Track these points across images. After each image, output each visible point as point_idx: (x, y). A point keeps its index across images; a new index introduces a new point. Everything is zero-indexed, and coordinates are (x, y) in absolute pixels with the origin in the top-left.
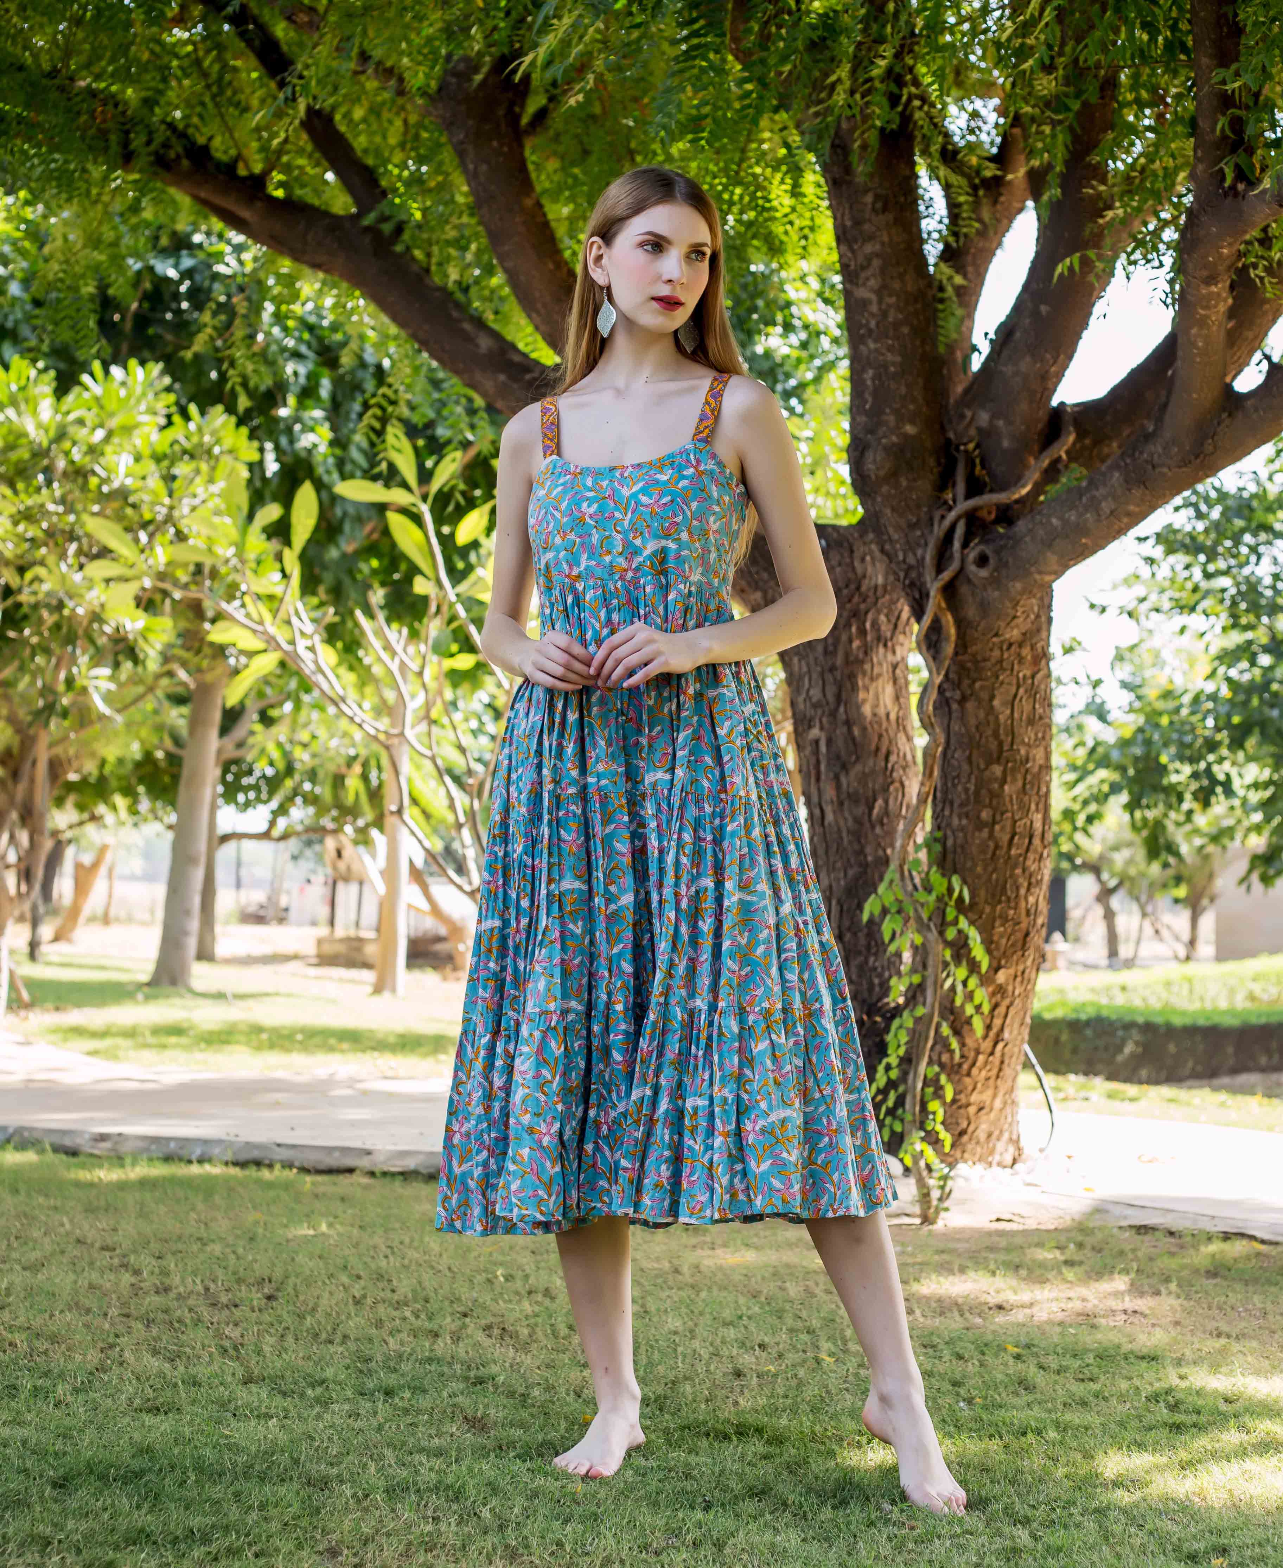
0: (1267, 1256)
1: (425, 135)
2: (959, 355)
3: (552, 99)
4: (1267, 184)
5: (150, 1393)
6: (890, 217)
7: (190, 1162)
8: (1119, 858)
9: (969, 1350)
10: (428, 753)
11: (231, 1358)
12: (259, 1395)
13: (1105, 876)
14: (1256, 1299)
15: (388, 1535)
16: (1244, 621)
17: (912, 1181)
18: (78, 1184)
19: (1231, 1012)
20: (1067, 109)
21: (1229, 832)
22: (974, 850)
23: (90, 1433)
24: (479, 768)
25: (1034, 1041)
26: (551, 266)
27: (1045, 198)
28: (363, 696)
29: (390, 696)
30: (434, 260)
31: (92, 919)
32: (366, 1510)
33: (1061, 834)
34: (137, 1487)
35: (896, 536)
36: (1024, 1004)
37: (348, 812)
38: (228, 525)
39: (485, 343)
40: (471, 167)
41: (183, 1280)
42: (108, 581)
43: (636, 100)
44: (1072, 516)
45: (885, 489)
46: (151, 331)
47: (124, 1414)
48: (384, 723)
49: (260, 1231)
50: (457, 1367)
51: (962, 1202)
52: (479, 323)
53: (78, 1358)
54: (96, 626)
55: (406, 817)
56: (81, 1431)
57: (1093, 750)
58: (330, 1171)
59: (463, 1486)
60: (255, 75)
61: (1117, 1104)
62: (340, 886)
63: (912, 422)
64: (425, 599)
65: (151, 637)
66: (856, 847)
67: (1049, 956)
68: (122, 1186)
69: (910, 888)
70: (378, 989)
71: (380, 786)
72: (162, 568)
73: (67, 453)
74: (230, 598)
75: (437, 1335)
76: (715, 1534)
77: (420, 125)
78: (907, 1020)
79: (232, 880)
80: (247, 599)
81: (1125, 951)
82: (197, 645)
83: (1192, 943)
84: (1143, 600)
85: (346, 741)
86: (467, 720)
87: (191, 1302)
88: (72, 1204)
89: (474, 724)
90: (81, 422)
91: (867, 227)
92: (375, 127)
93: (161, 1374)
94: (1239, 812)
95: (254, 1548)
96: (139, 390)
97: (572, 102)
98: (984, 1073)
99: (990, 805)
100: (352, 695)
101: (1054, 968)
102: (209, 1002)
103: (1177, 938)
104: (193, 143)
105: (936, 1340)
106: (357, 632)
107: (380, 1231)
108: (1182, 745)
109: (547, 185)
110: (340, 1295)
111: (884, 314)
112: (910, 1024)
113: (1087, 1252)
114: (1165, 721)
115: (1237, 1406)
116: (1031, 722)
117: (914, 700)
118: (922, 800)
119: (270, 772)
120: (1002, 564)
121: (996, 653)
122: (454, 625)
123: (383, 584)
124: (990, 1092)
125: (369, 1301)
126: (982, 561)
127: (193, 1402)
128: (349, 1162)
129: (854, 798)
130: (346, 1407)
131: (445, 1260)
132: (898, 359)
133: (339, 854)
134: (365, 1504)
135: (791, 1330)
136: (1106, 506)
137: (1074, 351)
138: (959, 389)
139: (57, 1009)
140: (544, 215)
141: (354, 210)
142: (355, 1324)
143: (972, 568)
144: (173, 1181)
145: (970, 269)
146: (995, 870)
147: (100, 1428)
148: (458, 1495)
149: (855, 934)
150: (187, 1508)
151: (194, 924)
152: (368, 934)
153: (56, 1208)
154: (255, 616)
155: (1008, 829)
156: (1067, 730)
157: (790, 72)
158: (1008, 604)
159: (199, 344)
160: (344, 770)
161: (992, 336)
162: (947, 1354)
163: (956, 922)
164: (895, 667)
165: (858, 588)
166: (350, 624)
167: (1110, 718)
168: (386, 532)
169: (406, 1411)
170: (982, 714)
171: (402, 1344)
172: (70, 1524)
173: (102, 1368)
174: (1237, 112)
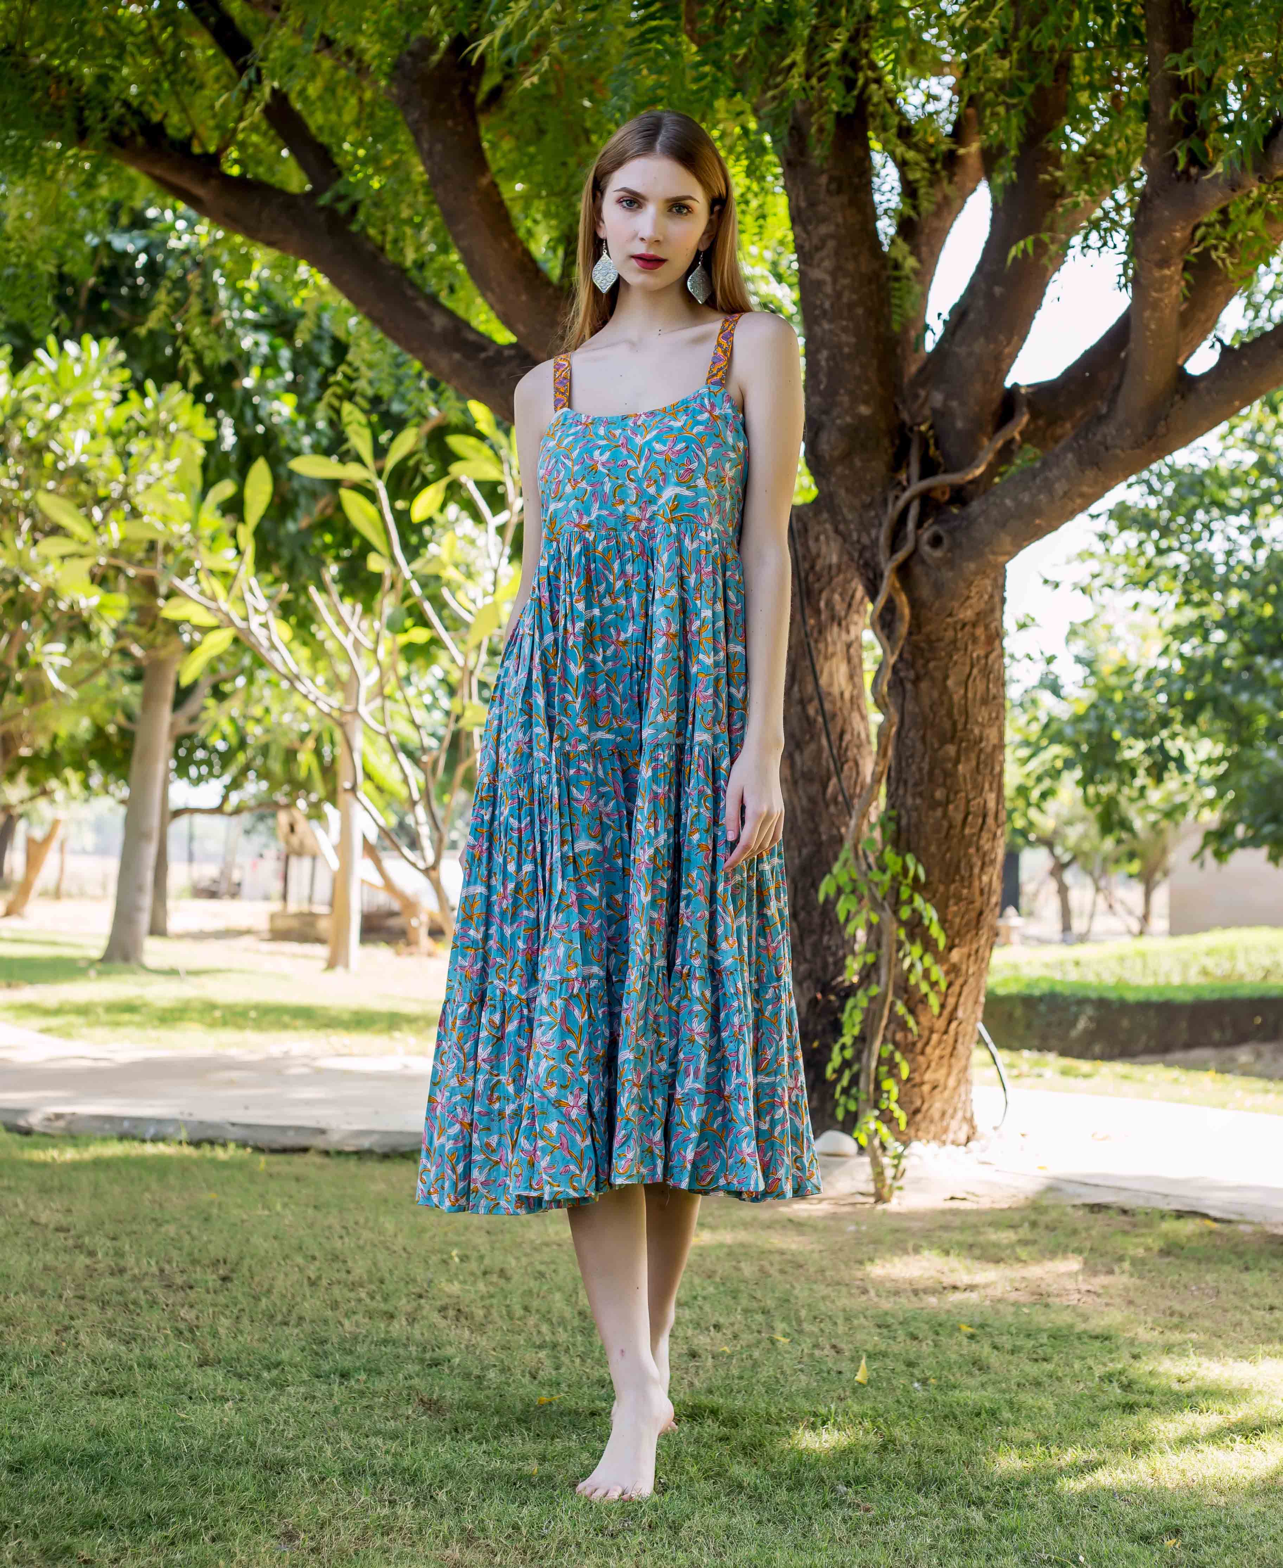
0: (1219, 1234)
1: (381, 114)
2: (913, 334)
3: (507, 77)
4: (1219, 168)
5: (106, 1376)
6: (844, 199)
7: (143, 1141)
8: (1073, 834)
9: (923, 1330)
10: (382, 730)
11: (186, 1341)
12: (213, 1378)
13: (1058, 850)
14: (1209, 1277)
15: (345, 1518)
16: (1196, 597)
17: (866, 1160)
18: (31, 1164)
19: (1183, 987)
20: (1021, 93)
21: (1182, 808)
22: (928, 829)
23: (46, 1417)
24: (432, 743)
25: (988, 1018)
26: (506, 245)
27: (999, 180)
28: (316, 671)
29: (343, 670)
30: (389, 238)
31: (44, 894)
32: (323, 1493)
33: (1014, 810)
34: (94, 1471)
35: (850, 517)
36: (978, 982)
37: (299, 786)
38: (182, 502)
39: (439, 322)
40: (426, 146)
41: (138, 1260)
42: (63, 558)
43: (593, 80)
44: (1026, 498)
45: (839, 469)
46: (105, 305)
47: (81, 1397)
48: (337, 699)
49: (215, 1211)
50: (413, 1349)
51: (918, 1180)
52: (433, 300)
53: (33, 1340)
54: (51, 603)
55: (360, 794)
56: (37, 1414)
57: (1047, 726)
58: (285, 1150)
59: (419, 1469)
60: (210, 52)
61: (1070, 1081)
62: (293, 861)
63: (866, 402)
64: (379, 577)
65: (106, 614)
66: (811, 825)
67: (1003, 932)
68: (76, 1166)
69: (864, 867)
70: (331, 964)
71: (333, 760)
72: (115, 544)
73: (22, 430)
74: (183, 574)
75: (392, 1317)
76: (671, 1517)
77: (374, 102)
78: (861, 999)
79: (185, 855)
80: (202, 575)
81: (1078, 925)
82: (150, 621)
83: (1145, 918)
84: (1095, 576)
85: (299, 716)
86: (420, 694)
87: (146, 1283)
88: (25, 1184)
89: (428, 699)
90: (36, 398)
91: (821, 208)
92: (331, 104)
93: (116, 1357)
94: (1192, 788)
95: (211, 1533)
96: (93, 365)
97: (527, 84)
98: (938, 1052)
99: (944, 785)
100: (305, 670)
101: (1007, 943)
102: (161, 979)
103: (1130, 913)
104: (148, 121)
105: (890, 1320)
106: (310, 608)
107: (335, 1211)
108: (1135, 721)
109: (502, 163)
110: (295, 1276)
111: (838, 295)
112: (864, 1003)
113: (1041, 1230)
114: (1118, 697)
115: (1190, 1386)
116: (985, 702)
117: (868, 679)
118: (877, 780)
119: (221, 746)
120: (955, 546)
121: (950, 634)
122: (409, 602)
123: (337, 558)
124: (943, 1071)
125: (324, 1282)
126: (936, 541)
127: (149, 1385)
128: (303, 1141)
129: (808, 777)
130: (302, 1390)
131: (401, 1240)
132: (853, 340)
133: (292, 829)
134: (322, 1487)
135: (746, 1311)
136: (1060, 487)
137: (1027, 332)
138: (913, 369)
139: (9, 986)
140: (499, 194)
141: (308, 187)
142: (309, 1306)
143: (926, 549)
144: (126, 1161)
145: (924, 249)
146: (949, 849)
147: (57, 1412)
148: (414, 1478)
149: (809, 913)
150: (143, 1492)
151: (147, 901)
152: (321, 909)
153: (9, 1189)
154: (208, 592)
155: (962, 807)
156: (1021, 705)
157: (746, 57)
158: (962, 584)
159: (153, 321)
160: (297, 745)
161: (946, 316)
162: (901, 1334)
163: (911, 900)
164: (849, 646)
165: (812, 567)
166: (303, 600)
167: (1063, 693)
168: (339, 507)
169: (362, 1394)
170: (935, 694)
171: (357, 1325)
172: (27, 1509)
173: (57, 1351)
174: (1190, 96)
